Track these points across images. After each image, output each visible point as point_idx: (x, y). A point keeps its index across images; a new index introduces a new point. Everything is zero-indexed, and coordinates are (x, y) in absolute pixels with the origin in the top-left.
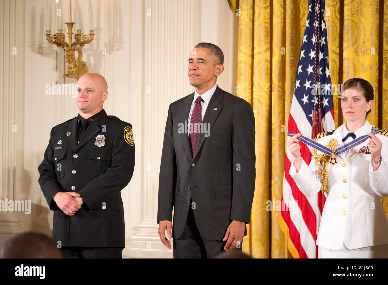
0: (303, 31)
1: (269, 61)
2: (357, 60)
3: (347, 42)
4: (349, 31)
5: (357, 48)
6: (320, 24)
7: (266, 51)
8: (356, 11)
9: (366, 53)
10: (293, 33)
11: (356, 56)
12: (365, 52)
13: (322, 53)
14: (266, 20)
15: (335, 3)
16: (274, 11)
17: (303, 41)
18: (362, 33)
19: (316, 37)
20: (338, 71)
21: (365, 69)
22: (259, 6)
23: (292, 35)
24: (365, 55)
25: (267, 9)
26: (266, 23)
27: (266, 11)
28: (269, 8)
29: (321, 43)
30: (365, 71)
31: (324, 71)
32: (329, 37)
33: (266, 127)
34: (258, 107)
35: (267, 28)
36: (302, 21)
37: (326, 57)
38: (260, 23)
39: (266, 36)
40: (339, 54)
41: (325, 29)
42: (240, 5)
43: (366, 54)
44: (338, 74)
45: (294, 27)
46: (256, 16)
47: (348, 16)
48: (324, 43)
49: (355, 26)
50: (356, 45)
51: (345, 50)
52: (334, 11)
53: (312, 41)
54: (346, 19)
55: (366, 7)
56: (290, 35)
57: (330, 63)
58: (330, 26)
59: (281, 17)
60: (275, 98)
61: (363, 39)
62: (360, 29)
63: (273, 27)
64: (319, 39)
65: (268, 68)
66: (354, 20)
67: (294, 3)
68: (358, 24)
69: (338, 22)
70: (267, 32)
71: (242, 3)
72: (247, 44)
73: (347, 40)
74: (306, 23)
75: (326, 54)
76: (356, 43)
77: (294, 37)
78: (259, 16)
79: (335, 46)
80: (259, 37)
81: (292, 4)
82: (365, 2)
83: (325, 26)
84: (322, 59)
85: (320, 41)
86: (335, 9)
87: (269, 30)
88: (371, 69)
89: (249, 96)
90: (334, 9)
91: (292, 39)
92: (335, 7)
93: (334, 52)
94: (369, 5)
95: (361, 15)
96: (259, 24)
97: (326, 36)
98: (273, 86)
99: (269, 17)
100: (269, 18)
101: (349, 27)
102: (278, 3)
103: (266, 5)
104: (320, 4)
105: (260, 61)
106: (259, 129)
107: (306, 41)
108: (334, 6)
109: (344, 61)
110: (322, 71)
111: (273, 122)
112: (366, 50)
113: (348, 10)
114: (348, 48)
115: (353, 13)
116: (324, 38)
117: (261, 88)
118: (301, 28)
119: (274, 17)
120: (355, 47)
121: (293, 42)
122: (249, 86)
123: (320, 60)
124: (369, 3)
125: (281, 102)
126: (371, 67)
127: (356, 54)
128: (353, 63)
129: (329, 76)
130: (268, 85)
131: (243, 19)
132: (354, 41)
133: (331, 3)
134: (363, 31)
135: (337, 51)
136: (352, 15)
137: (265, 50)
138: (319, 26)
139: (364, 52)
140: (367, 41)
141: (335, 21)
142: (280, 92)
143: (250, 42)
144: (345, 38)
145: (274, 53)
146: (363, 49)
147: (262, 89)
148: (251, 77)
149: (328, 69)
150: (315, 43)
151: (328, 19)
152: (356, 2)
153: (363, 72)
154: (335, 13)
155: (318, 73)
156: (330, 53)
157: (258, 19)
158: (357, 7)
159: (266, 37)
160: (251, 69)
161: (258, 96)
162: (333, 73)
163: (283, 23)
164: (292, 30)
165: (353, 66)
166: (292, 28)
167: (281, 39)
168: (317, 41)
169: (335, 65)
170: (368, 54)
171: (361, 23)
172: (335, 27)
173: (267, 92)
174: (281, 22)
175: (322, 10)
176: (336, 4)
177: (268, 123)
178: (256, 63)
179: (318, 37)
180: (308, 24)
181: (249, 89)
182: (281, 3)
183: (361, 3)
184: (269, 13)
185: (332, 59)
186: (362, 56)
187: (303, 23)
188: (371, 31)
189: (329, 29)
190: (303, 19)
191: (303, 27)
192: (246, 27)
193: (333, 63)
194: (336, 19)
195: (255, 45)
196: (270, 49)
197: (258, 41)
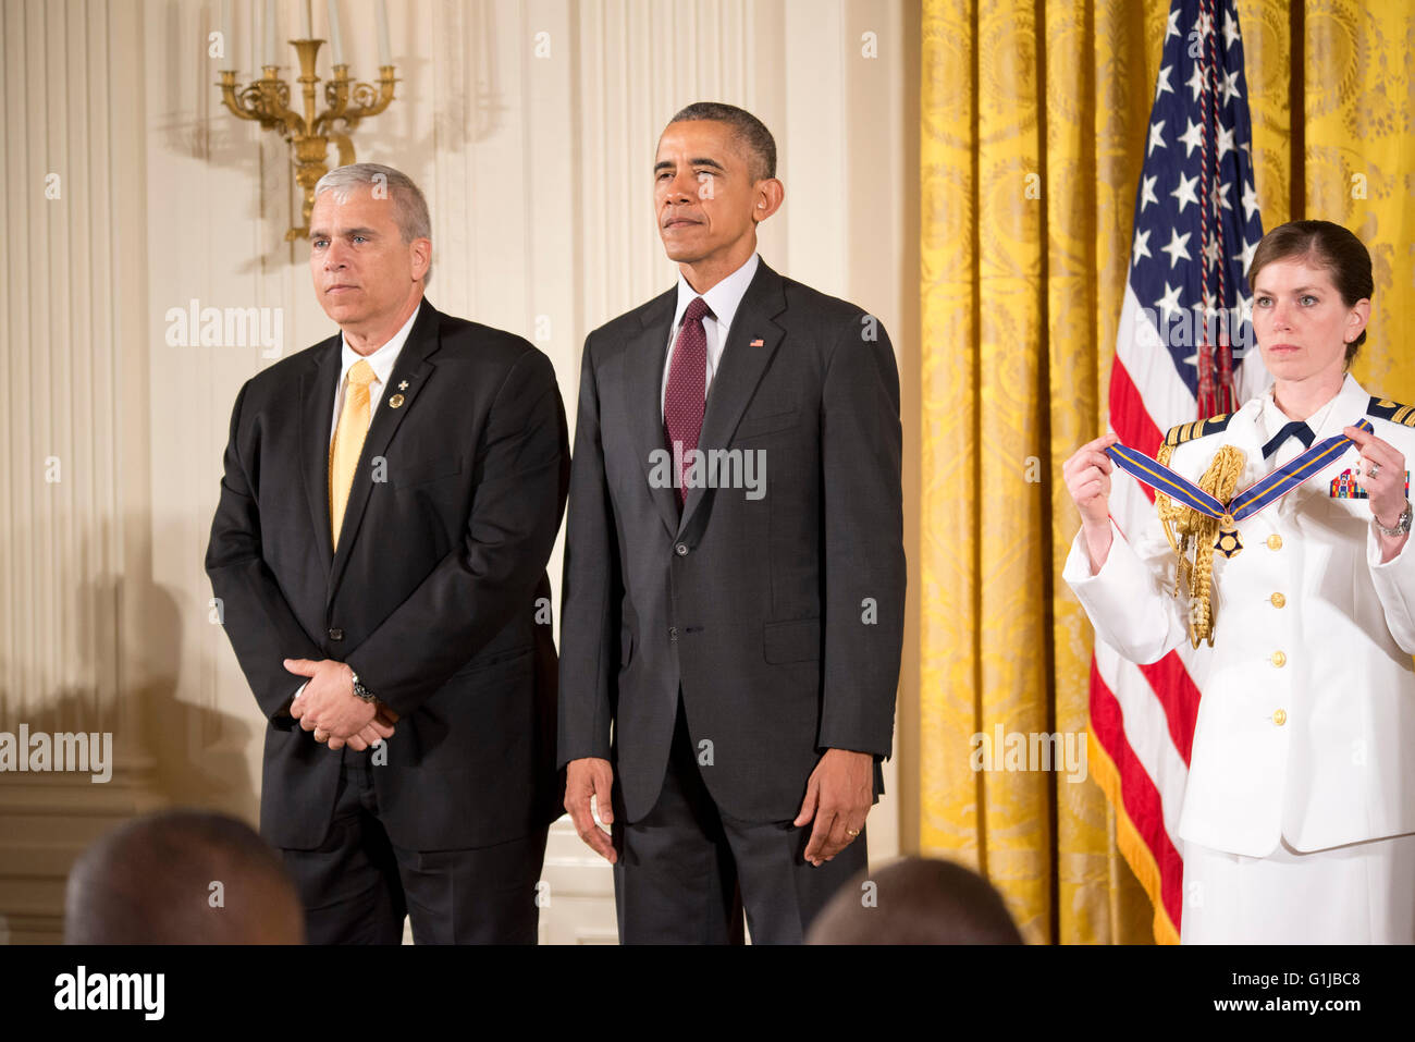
0: (1156, 53)
1: (1036, 164)
2: (1356, 154)
3: (1317, 87)
4: (1326, 50)
5: (1357, 109)
6: (1219, 24)
7: (1024, 128)
9: (1391, 127)
10: (1121, 60)
11: (1353, 138)
12: (1387, 122)
13: (1226, 130)
14: (1022, 15)
17: (1156, 88)
18: (1375, 54)
19: (1207, 71)
20: (1287, 195)
21: (1386, 185)
23: (1116, 68)
24: (1385, 133)
26: (1023, 27)
29: (1222, 95)
30: (1388, 194)
31: (1236, 196)
32: (1251, 71)
33: (1030, 405)
34: (998, 335)
35: (1024, 45)
36: (1152, 15)
37: (1245, 146)
38: (998, 27)
39: (1021, 72)
40: (1289, 134)
41: (1238, 44)
43: (1386, 129)
44: (1287, 207)
45: (1123, 39)
48: (1236, 94)
49: (1346, 28)
50: (1353, 99)
51: (1313, 119)
53: (1190, 89)
54: (1315, 3)
56: (1112, 66)
57: (1258, 165)
58: (1257, 30)
60: (1059, 298)
61: (1378, 76)
62: (1367, 41)
63: (1048, 38)
64: (1215, 78)
66: (1341, 5)
68: (1356, 20)
69: (1285, 16)
70: (1024, 57)
72: (952, 104)
73: (1321, 82)
74: (1167, 20)
75: (1243, 134)
76: (1353, 93)
77: (1125, 76)
78: (995, 2)
79: (1275, 103)
80: (994, 77)
83: (1238, 30)
84: (1228, 153)
85: (1220, 87)
87: (1032, 50)
88: (1408, 187)
89: (967, 295)
91: (1116, 82)
93: (1271, 125)
96: (996, 30)
97: (1240, 67)
98: (1051, 255)
99: (1032, 2)
100: (1032, 10)
101: (1327, 33)
105: (1000, 164)
106: (1005, 412)
107: (1169, 88)
109: (1307, 156)
110: (1229, 196)
111: (1054, 386)
112: (1389, 117)
116: (1234, 76)
117: (1008, 264)
118: (1150, 39)
119: (1050, 2)
120: (1349, 105)
121: (1120, 92)
122: (965, 259)
123: (1220, 158)
125: (1083, 312)
126: (1407, 177)
127: (1354, 132)
128: (1342, 165)
129: (1256, 213)
130: (1033, 251)
131: (935, 12)
132: (1345, 83)
134: (1376, 48)
135: (1284, 120)
137: (1020, 123)
138: (1214, 33)
139: (1381, 123)
140: (1390, 82)
141: (1274, 12)
142: (1078, 278)
143: (963, 95)
144: (1312, 72)
145: (1054, 134)
146: (1379, 114)
147: (1011, 268)
148: (968, 225)
149: (1253, 188)
150: (1201, 94)
151: (1249, 7)
153: (1381, 196)
155: (1215, 205)
156: (1257, 129)
157: (992, 12)
159: (1021, 77)
160: (968, 195)
161: (996, 292)
162: (1269, 202)
163: (1082, 23)
164: (1116, 51)
165: (1342, 177)
166: (1117, 42)
167: (1079, 80)
168: (1208, 87)
169: (1277, 174)
170: (1398, 132)
171: (1368, 19)
172: (1274, 33)
173: (1031, 279)
174: (1077, 22)
177: (1034, 391)
178: (989, 171)
179: (1211, 71)
180: (1173, 26)
181: (966, 269)
185: (1266, 152)
186: (1375, 136)
187: (1157, 23)
188: (1404, 46)
189: (1250, 41)
190: (1156, 10)
191: (1155, 37)
192: (949, 41)
193: (1271, 166)
194: (1277, 5)
195: (984, 109)
196: (1036, 120)
197: (994, 91)
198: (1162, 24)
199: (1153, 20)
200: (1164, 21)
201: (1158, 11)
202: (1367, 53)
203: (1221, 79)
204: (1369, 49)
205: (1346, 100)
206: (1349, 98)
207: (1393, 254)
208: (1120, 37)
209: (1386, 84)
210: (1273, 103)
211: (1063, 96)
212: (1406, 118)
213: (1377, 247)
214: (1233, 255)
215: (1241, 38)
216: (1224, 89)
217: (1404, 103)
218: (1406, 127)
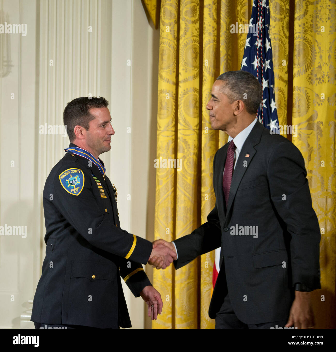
0: (241, 52)
1: (198, 90)
2: (311, 90)
3: (298, 66)
4: (301, 53)
5: (311, 74)
6: (264, 43)
7: (194, 78)
8: (309, 26)
9: (323, 81)
10: (229, 55)
11: (310, 84)
12: (322, 79)
13: (266, 80)
14: (195, 38)
15: (283, 16)
16: (205, 26)
17: (241, 65)
18: (318, 55)
19: (259, 59)
20: (286, 104)
21: (321, 101)
22: (186, 20)
23: (227, 57)
24: (321, 83)
25: (195, 24)
26: (195, 42)
27: (194, 27)
28: (198, 22)
29: (264, 68)
30: (322, 104)
31: (268, 103)
32: (275, 60)
33: (194, 175)
34: (184, 150)
35: (195, 48)
36: (240, 39)
37: (272, 86)
38: (186, 42)
39: (193, 58)
40: (287, 82)
41: (270, 50)
42: (161, 18)
43: (322, 82)
44: (286, 108)
45: (230, 47)
46: (182, 32)
47: (300, 33)
48: (269, 67)
49: (308, 45)
50: (310, 70)
51: (296, 77)
52: (282, 26)
53: (253, 65)
54: (297, 36)
55: (323, 22)
56: (226, 57)
57: (276, 93)
58: (277, 45)
59: (214, 34)
60: (205, 137)
61: (319, 63)
62: (315, 50)
63: (204, 46)
64: (262, 62)
65: (196, 99)
66: (307, 38)
67: (230, 17)
68: (312, 43)
69: (287, 41)
70: (195, 53)
71: (164, 16)
72: (170, 68)
73: (299, 64)
74: (246, 42)
75: (271, 82)
76: (310, 68)
77: (230, 60)
78: (185, 33)
79: (283, 71)
80: (185, 59)
81: (228, 17)
82: (321, 15)
83: (271, 45)
84: (266, 88)
85: (264, 65)
86: (283, 24)
87: (198, 50)
88: (329, 102)
89: (173, 136)
90: (281, 24)
91: (227, 62)
92: (283, 21)
93: (281, 79)
94: (326, 19)
95: (317, 31)
96: (186, 43)
97: (271, 58)
98: (203, 122)
99: (198, 34)
100: (198, 36)
101: (301, 47)
102: (210, 16)
103: (195, 19)
104: (263, 17)
105: (186, 90)
106: (185, 177)
107: (246, 65)
108: (281, 20)
109: (293, 90)
110: (266, 103)
111: (203, 168)
112: (323, 77)
113: (300, 26)
114: (299, 74)
115: (306, 30)
116: (269, 61)
117: (188, 125)
118: (239, 47)
119: (205, 34)
120: (309, 72)
121: (229, 66)
122: (173, 123)
123: (263, 89)
124: (327, 17)
125: (213, 143)
126: (328, 98)
127: (310, 82)
128: (305, 93)
129: (275, 109)
130: (196, 121)
131: (165, 36)
132: (307, 65)
133: (278, 17)
134: (319, 53)
135: (286, 77)
136: (305, 31)
137: (193, 75)
138: (262, 46)
139: (320, 79)
140: (323, 65)
141: (283, 39)
142: (212, 131)
143: (174, 65)
144: (296, 61)
145: (205, 80)
146: (319, 76)
147: (189, 126)
148: (174, 111)
149: (274, 101)
150: (257, 67)
151: (274, 37)
152: (310, 15)
153: (319, 105)
154: (283, 30)
155: (261, 106)
156: (276, 80)
157: (185, 37)
158: (312, 21)
159: (194, 60)
160: (174, 101)
161: (183, 135)
162: (280, 106)
163: (216, 41)
164: (227, 52)
165: (306, 98)
166: (228, 48)
167: (214, 61)
168: (259, 65)
169: (283, 96)
170: (326, 82)
171: (316, 42)
172: (283, 47)
173: (196, 130)
174: (214, 41)
175: (267, 26)
176: (285, 18)
177: (196, 170)
178: (182, 92)
179: (261, 59)
180: (248, 43)
181: (173, 126)
182: (213, 16)
183: (317, 17)
184: (198, 28)
185: (279, 88)
186: (317, 84)
187: (242, 42)
188: (328, 52)
189: (275, 49)
190: (242, 37)
191: (241, 47)
192: (169, 46)
193: (281, 93)
194: (284, 37)
195: (181, 70)
196: (199, 75)
197: (184, 64)
198: (244, 42)
199: (241, 41)
200: (244, 41)
201: (242, 38)
202: (316, 54)
203: (264, 62)
204: (316, 53)
205: (308, 71)
206: (309, 70)
207: (323, 125)
208: (229, 47)
209: (322, 65)
210: (282, 71)
211: (209, 67)
212: (329, 78)
213: (317, 122)
214: (267, 124)
215: (271, 48)
216: (265, 66)
217: (328, 72)
218: (328, 81)
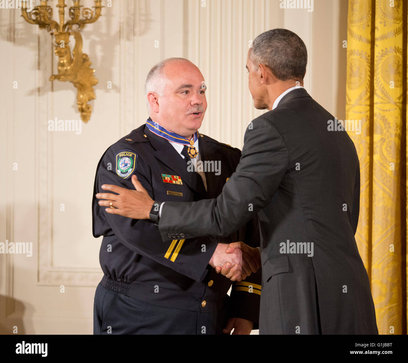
1: (401, 50)
7: (396, 33)
34: (382, 130)
65: (399, 62)
72: (363, 21)
80: (383, 9)
89: (367, 111)
105: (384, 50)
106: (384, 167)
117: (387, 97)
122: (367, 94)
130: (399, 91)
137: (394, 31)
143: (368, 18)
147: (389, 99)
148: (369, 78)
159: (395, 9)
160: (369, 65)
161: (381, 110)
173: (398, 104)
177: (398, 157)
178: (379, 53)
181: (367, 99)
195: (377, 24)
196: (402, 30)
197: (382, 15)
